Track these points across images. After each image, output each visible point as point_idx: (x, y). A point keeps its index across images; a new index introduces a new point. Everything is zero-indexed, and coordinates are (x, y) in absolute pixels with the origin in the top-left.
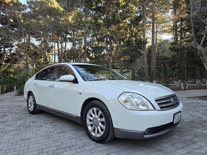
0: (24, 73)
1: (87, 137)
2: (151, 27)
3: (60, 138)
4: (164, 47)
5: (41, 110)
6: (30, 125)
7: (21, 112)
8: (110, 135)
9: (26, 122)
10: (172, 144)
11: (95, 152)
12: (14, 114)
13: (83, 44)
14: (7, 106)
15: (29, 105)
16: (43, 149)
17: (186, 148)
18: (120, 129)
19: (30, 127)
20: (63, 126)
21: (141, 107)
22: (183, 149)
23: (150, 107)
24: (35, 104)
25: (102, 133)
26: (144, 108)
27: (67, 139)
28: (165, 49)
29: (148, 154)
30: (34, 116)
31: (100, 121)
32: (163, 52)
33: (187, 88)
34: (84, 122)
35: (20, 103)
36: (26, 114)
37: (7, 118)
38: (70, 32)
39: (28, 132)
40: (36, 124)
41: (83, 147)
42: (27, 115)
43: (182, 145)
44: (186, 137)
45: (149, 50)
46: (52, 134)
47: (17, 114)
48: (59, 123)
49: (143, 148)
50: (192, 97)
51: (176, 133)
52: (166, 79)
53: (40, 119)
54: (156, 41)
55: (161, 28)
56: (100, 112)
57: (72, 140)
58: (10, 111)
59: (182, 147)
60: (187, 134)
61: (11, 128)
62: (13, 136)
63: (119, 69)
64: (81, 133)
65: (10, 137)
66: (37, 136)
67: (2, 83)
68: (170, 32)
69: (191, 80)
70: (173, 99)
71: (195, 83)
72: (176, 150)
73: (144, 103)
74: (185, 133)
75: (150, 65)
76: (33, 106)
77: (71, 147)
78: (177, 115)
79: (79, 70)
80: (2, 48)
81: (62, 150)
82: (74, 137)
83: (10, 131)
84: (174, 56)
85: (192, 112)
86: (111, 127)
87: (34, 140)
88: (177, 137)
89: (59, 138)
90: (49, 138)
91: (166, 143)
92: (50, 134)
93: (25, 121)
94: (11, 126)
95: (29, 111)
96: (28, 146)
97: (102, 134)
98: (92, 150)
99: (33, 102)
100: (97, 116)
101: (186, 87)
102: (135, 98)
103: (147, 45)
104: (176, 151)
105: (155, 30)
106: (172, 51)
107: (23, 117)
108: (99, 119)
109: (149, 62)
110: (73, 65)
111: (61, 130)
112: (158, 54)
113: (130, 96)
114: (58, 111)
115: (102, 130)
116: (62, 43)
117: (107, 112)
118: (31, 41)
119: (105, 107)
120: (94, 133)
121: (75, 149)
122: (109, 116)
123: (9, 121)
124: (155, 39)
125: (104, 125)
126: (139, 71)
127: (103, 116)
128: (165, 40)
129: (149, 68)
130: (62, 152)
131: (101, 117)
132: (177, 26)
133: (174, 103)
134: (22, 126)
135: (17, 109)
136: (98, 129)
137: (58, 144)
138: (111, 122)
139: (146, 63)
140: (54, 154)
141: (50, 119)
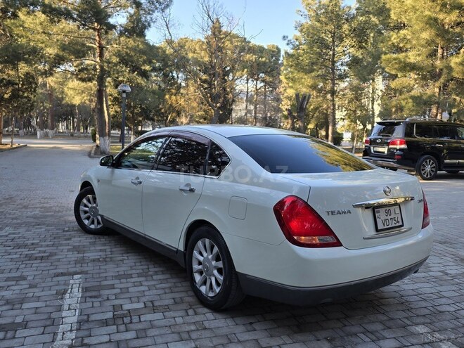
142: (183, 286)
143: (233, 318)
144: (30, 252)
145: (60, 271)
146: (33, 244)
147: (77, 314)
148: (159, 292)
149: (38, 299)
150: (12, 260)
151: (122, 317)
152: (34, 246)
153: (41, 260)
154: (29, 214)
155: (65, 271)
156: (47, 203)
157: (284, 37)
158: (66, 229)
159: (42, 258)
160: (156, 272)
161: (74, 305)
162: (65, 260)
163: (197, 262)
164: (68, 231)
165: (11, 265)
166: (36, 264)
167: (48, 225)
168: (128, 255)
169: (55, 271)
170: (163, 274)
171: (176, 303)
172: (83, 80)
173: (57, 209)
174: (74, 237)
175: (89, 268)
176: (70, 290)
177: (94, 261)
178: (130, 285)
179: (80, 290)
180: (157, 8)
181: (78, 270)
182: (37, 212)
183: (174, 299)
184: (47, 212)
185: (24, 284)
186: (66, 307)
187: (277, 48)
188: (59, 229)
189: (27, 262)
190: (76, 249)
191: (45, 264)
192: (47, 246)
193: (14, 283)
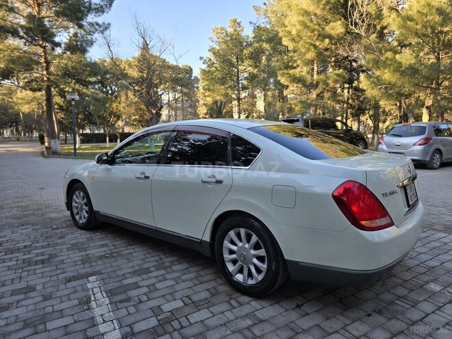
142: (207, 274)
143: (277, 303)
144: (26, 257)
145: (70, 274)
146: (25, 247)
147: (117, 327)
148: (189, 284)
149: (61, 313)
150: (9, 268)
151: (169, 321)
152: (28, 249)
153: (43, 264)
154: (7, 214)
155: (76, 274)
156: (22, 202)
157: (201, 58)
158: (55, 227)
159: (43, 262)
160: (171, 262)
161: (107, 315)
162: (68, 260)
163: (228, 252)
164: (57, 228)
165: (10, 275)
166: (39, 269)
167: (33, 224)
168: (133, 247)
169: (64, 275)
170: (180, 263)
171: (213, 295)
172: (33, 90)
173: (35, 207)
174: (67, 234)
175: (99, 266)
176: (92, 296)
177: (101, 258)
178: (154, 281)
179: (105, 295)
180: (97, 30)
181: (89, 270)
182: (15, 211)
183: (207, 290)
184: (26, 211)
185: (35, 297)
186: (99, 320)
187: (190, 67)
188: (47, 228)
189: (27, 268)
190: (75, 247)
191: (49, 269)
192: (43, 247)
193: (22, 296)
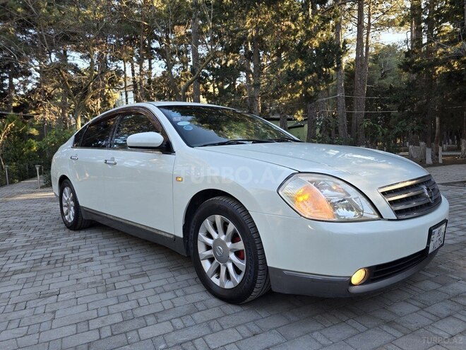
0: (56, 135)
1: (201, 288)
2: (356, 14)
3: (135, 291)
4: (385, 63)
5: (92, 221)
6: (64, 258)
7: (47, 225)
8: (258, 285)
9: (57, 251)
10: (422, 305)
11: (219, 328)
12: (32, 230)
13: (191, 63)
14: (17, 211)
15: (65, 209)
16: (88, 320)
17: (459, 316)
18: (285, 272)
19: (63, 262)
20: (143, 259)
21: (343, 212)
22: (452, 320)
23: (369, 212)
24: (77, 207)
25: (238, 279)
26: (351, 214)
27: (152, 292)
28: (387, 69)
29: (360, 333)
30: (77, 235)
31: (231, 250)
32: (384, 76)
33: (441, 161)
34: (192, 251)
35: (50, 204)
36: (59, 230)
37: (13, 240)
38: (159, 34)
39: (59, 274)
40: (79, 254)
41: (190, 314)
42: (62, 232)
43: (449, 306)
44: (455, 285)
45: (347, 72)
46: (114, 280)
47: (37, 229)
48: (134, 252)
49: (345, 318)
50: (455, 183)
51: (426, 274)
52: (389, 141)
53: (90, 243)
54: (367, 49)
55: (379, 15)
56: (231, 227)
57: (165, 296)
58: (21, 224)
59: (449, 313)
60: (457, 278)
61: (20, 264)
62: (21, 287)
63: (278, 120)
64: (186, 277)
65: (11, 288)
66: (79, 286)
67: (10, 159)
68: (402, 24)
69: (448, 141)
70: (428, 189)
71: (459, 149)
72: (434, 322)
73: (350, 200)
74: (452, 273)
75: (351, 108)
76: (72, 212)
77: (159, 315)
78: (437, 230)
79: (175, 119)
80: (6, 77)
81: (136, 324)
82: (167, 288)
83: (15, 273)
84: (411, 85)
85: (461, 219)
86: (260, 266)
87: (70, 295)
88: (430, 285)
89: (131, 290)
90: (106, 291)
91: (405, 301)
92: (109, 281)
93: (54, 248)
94: (19, 260)
95: (65, 222)
96: (54, 312)
97: (238, 282)
98: (212, 323)
99: (72, 203)
100: (223, 237)
101: (438, 159)
102: (326, 188)
103: (345, 60)
104: (435, 325)
105: (366, 20)
106: (406, 70)
107: (51, 238)
108: (229, 244)
109: (349, 102)
110: (159, 107)
111: (138, 270)
112: (370, 81)
113: (312, 182)
114: (130, 223)
115: (238, 271)
116: (140, 62)
117: (250, 226)
118: (70, 60)
119: (243, 214)
120: (218, 277)
121: (170, 320)
122: (254, 236)
123: (16, 248)
124: (365, 45)
125: (243, 259)
126: (326, 123)
127: (238, 236)
128: (389, 46)
129: (349, 117)
130: (137, 330)
131: (234, 239)
132: (420, 6)
133: (431, 198)
134: (46, 260)
135: (38, 218)
136: (227, 269)
137: (127, 306)
138: (259, 252)
139: (342, 102)
140: (115, 333)
141: (113, 241)
